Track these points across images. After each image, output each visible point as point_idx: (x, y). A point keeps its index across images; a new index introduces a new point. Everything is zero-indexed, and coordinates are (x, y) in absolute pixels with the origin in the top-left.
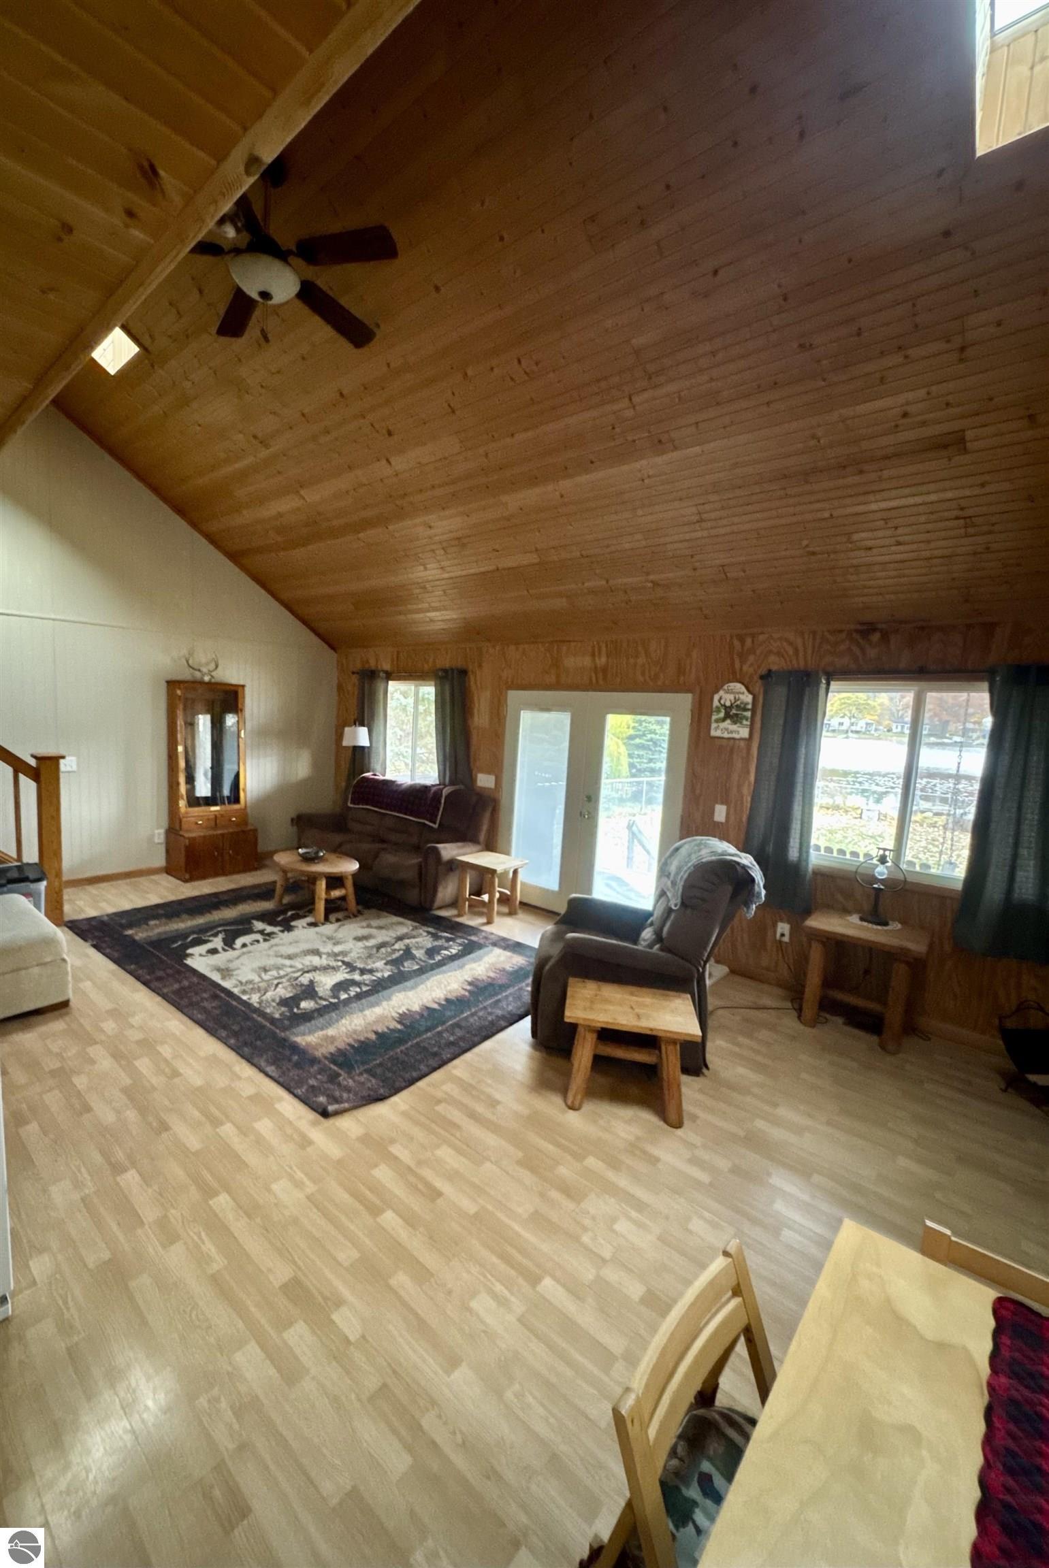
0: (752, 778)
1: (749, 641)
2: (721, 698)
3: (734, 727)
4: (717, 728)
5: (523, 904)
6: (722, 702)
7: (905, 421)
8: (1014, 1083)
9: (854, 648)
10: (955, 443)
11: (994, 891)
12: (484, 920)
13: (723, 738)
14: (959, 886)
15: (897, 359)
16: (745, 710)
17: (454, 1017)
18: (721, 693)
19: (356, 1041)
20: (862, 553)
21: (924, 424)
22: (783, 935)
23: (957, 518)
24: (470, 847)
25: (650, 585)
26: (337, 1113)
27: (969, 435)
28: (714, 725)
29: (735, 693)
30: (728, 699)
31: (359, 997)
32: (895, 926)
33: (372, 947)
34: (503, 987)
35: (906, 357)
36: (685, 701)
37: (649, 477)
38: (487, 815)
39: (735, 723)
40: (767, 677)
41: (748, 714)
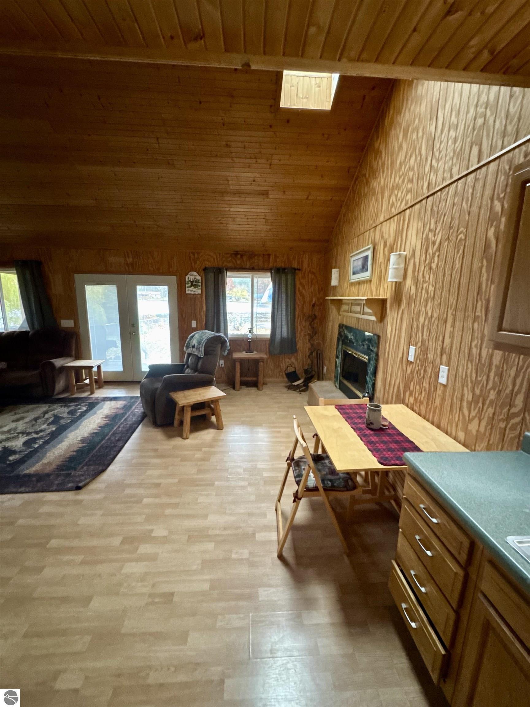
0: (205, 309)
1: (196, 255)
2: (188, 278)
3: (195, 290)
4: (188, 290)
5: (105, 382)
6: (189, 279)
7: (254, 183)
8: (290, 388)
9: (233, 260)
10: (265, 194)
11: (278, 336)
12: (89, 393)
13: (191, 294)
14: (269, 337)
15: (254, 161)
16: (199, 282)
17: (110, 431)
18: (188, 275)
19: (66, 458)
20: (237, 226)
21: (259, 185)
22: (222, 365)
23: (264, 219)
24: (69, 359)
25: (156, 226)
26: (85, 486)
27: (270, 193)
28: (187, 289)
29: (194, 276)
30: (191, 278)
31: (46, 443)
32: (255, 352)
33: (31, 421)
34: (123, 414)
35: (256, 161)
36: (174, 279)
37: (162, 177)
38: (74, 341)
39: (195, 288)
40: (205, 269)
41: (200, 284)
